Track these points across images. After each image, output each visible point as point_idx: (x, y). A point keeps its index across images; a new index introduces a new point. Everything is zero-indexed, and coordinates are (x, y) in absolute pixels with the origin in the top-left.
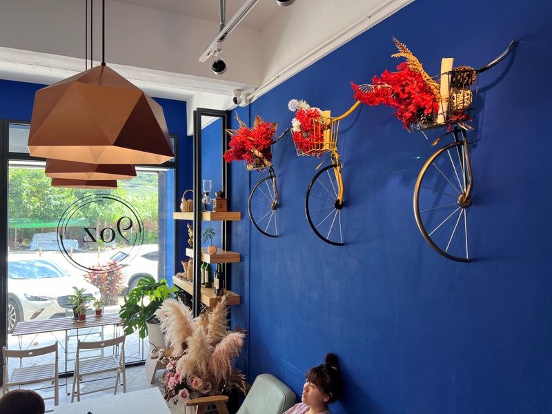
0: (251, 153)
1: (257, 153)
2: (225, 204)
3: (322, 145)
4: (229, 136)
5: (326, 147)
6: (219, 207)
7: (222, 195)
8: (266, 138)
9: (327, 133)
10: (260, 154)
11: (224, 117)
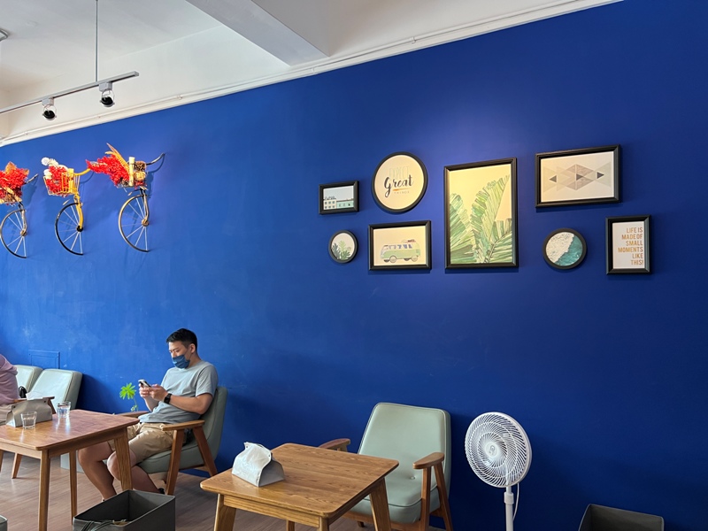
1: (10, 190)
5: (70, 191)
8: (19, 180)
9: (71, 183)
10: (12, 192)
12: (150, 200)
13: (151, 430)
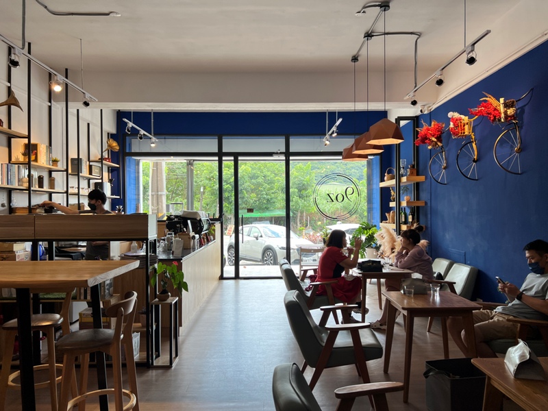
0: (430, 140)
1: (434, 139)
2: (415, 172)
3: (464, 133)
4: (417, 132)
5: (466, 133)
6: (412, 174)
7: (413, 166)
8: (438, 131)
9: (466, 127)
10: (435, 140)
11: (414, 120)
12: (523, 131)
13: (501, 319)
